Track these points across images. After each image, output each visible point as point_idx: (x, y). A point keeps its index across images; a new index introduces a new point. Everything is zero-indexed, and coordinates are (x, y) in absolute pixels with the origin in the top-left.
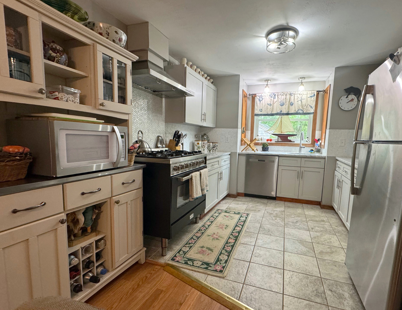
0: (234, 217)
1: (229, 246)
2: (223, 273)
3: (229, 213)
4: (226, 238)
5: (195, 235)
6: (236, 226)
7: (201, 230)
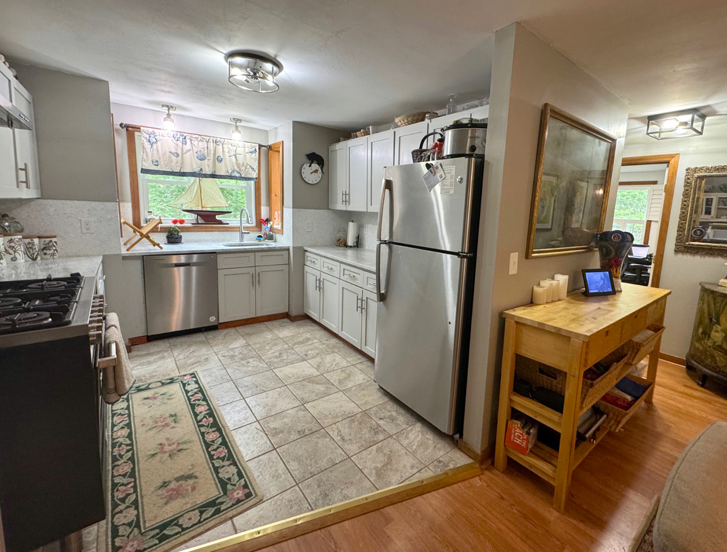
0: (171, 392)
1: (218, 448)
2: (254, 495)
3: (147, 388)
4: (196, 438)
5: (115, 474)
6: (193, 406)
7: (121, 456)
